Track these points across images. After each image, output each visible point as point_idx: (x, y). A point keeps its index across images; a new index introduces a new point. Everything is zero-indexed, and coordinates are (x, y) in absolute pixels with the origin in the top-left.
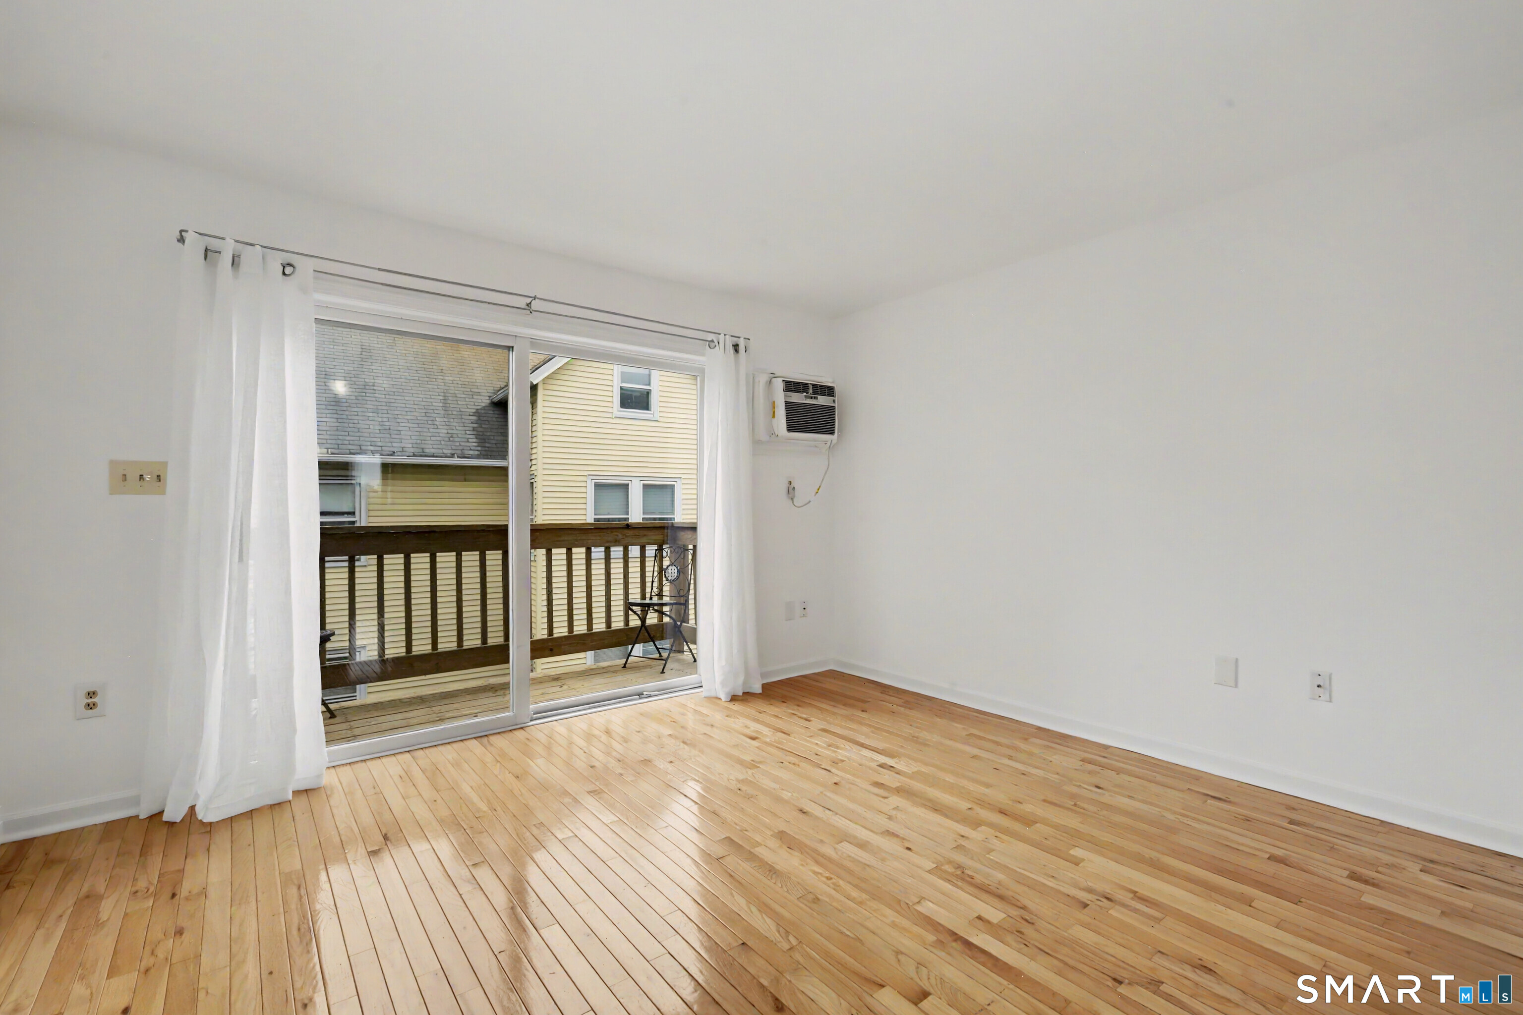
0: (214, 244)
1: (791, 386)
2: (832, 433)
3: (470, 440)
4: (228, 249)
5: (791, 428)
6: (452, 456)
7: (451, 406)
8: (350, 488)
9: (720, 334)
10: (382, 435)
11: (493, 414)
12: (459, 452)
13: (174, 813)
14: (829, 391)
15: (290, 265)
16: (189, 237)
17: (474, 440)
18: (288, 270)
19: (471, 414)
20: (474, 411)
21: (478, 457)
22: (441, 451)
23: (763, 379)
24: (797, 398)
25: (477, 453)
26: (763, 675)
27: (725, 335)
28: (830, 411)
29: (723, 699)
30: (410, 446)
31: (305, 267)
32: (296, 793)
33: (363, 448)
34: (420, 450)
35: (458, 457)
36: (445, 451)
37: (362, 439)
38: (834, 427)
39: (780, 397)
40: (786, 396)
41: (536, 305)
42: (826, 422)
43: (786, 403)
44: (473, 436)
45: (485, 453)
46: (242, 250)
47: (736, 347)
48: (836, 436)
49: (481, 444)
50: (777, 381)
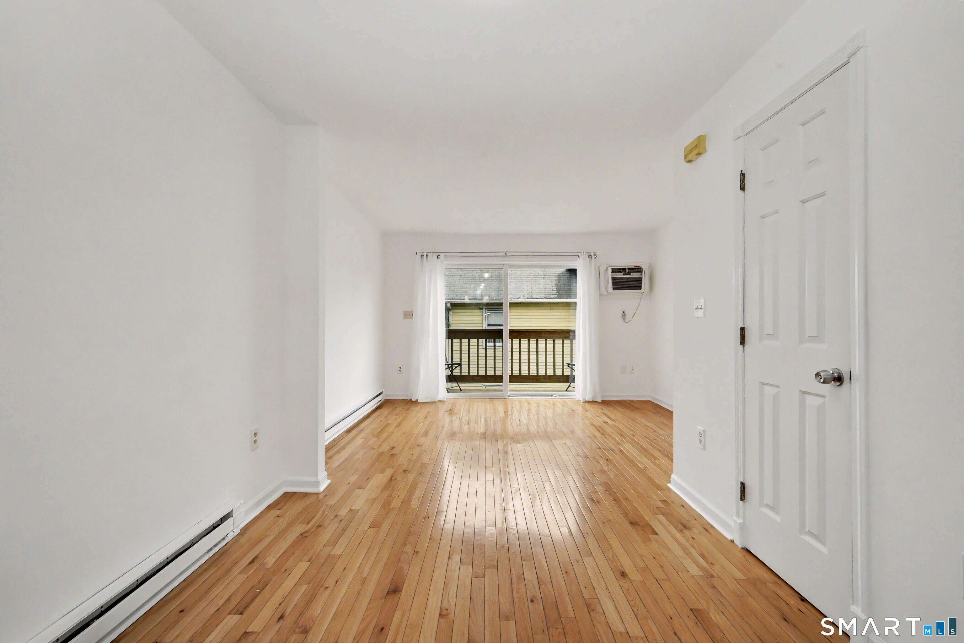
0: (422, 254)
1: (614, 271)
2: (639, 289)
3: (553, 290)
4: (425, 254)
5: (615, 288)
6: (544, 298)
7: (547, 273)
8: (501, 313)
9: (581, 252)
10: (515, 290)
11: (567, 275)
12: (548, 296)
13: (414, 400)
14: (639, 270)
15: (439, 255)
17: (555, 290)
18: (439, 257)
19: (556, 276)
20: (557, 275)
21: (556, 298)
22: (539, 296)
23: (603, 269)
24: (620, 275)
25: (556, 296)
26: (602, 396)
27: (583, 252)
28: (639, 280)
29: (582, 401)
30: (527, 294)
31: (442, 255)
32: (438, 401)
34: (530, 296)
35: (547, 298)
36: (541, 296)
38: (641, 285)
39: (610, 275)
40: (612, 275)
41: (508, 254)
42: (636, 284)
43: (613, 278)
44: (555, 288)
45: (560, 296)
46: (429, 254)
47: (589, 256)
48: (642, 290)
49: (558, 292)
50: (609, 269)
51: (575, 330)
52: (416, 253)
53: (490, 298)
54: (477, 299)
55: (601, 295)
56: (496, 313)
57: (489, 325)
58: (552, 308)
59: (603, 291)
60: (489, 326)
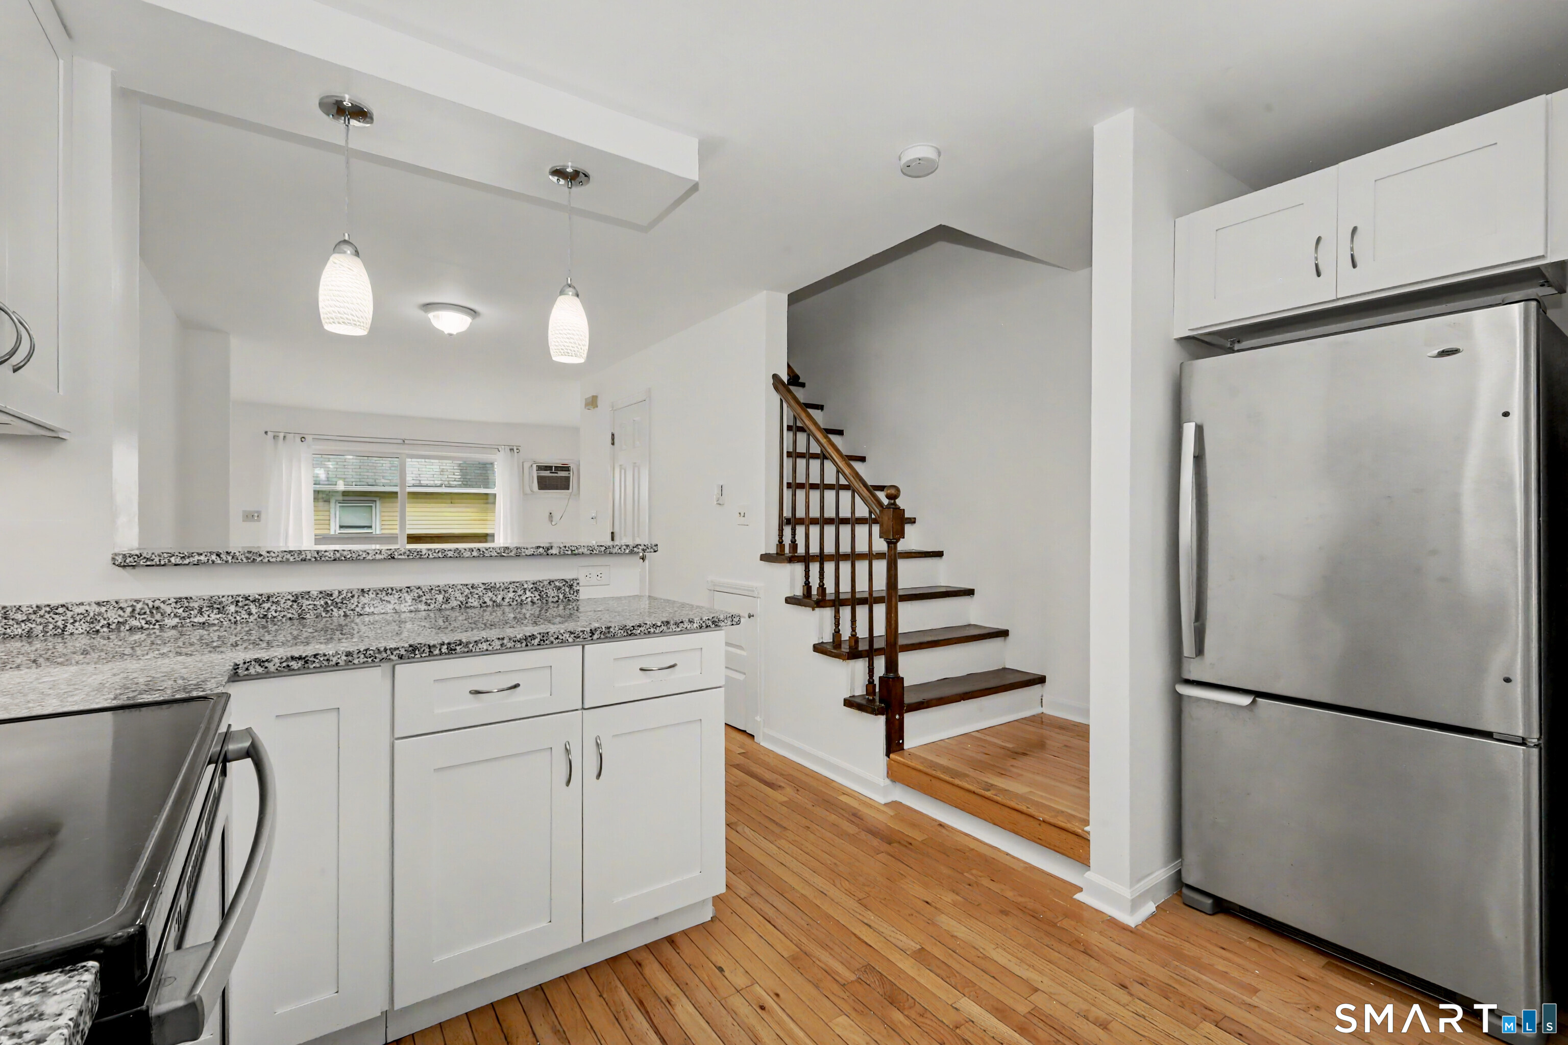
0: (277, 434)
1: (540, 468)
2: (568, 489)
3: (456, 474)
4: (282, 435)
5: (540, 488)
6: (441, 486)
9: (501, 445)
12: (446, 483)
14: (566, 468)
15: (303, 438)
16: (269, 433)
17: (459, 474)
18: (303, 439)
21: (460, 486)
22: (433, 482)
23: (527, 465)
24: (547, 473)
25: (460, 483)
27: (504, 445)
28: (567, 479)
31: (309, 438)
33: (377, 481)
34: (418, 482)
35: (445, 487)
36: (436, 482)
37: (376, 474)
38: (569, 485)
39: (535, 473)
40: (538, 473)
41: (406, 442)
42: (564, 484)
43: (538, 476)
44: (459, 471)
45: (465, 483)
46: (288, 436)
47: (512, 450)
48: (570, 490)
49: (464, 477)
50: (535, 466)
51: (494, 534)
52: (266, 433)
53: (346, 483)
54: (319, 484)
55: (525, 494)
56: (354, 508)
57: (341, 527)
58: (453, 501)
59: (528, 490)
60: (342, 529)
